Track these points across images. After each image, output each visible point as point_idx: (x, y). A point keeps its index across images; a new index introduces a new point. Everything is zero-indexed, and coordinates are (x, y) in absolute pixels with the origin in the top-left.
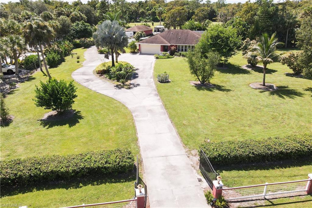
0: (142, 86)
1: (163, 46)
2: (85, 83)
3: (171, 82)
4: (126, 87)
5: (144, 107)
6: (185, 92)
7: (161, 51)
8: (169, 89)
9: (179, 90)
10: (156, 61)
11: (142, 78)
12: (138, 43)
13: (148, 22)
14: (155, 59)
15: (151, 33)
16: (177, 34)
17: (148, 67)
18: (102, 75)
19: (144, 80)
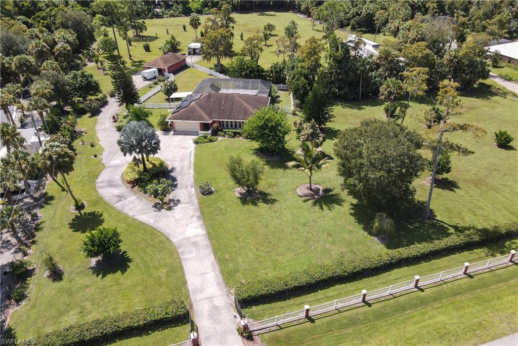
1: (203, 123)
2: (117, 202)
3: (215, 193)
4: (165, 207)
7: (201, 131)
10: (196, 149)
11: (181, 188)
12: (169, 119)
13: (176, 16)
14: (194, 145)
15: (183, 64)
16: (220, 102)
17: (186, 163)
18: (134, 186)
19: (184, 190)
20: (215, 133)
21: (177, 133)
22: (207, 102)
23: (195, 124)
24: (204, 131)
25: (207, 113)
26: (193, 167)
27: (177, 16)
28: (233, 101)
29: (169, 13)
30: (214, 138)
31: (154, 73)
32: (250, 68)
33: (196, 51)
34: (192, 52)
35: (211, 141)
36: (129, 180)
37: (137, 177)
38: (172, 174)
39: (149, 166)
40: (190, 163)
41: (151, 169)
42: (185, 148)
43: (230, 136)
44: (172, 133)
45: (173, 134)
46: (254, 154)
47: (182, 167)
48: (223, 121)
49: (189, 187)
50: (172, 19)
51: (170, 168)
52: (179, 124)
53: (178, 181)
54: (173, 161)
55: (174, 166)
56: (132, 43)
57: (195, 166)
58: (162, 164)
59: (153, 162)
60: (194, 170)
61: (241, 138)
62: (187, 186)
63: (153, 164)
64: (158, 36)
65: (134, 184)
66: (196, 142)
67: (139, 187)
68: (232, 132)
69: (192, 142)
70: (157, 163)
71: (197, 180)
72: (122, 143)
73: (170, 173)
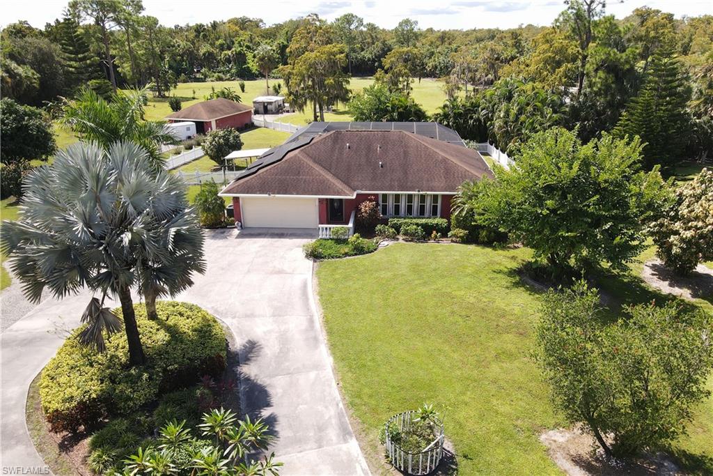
1: (328, 200)
3: (461, 461)
7: (321, 223)
10: (317, 274)
12: (228, 192)
13: (226, 80)
14: (310, 263)
15: (247, 121)
16: (369, 149)
17: (295, 323)
18: (76, 438)
20: (366, 228)
21: (250, 232)
23: (305, 207)
24: (332, 223)
26: (323, 337)
29: (215, 75)
31: (188, 129)
35: (359, 251)
36: (54, 406)
37: (95, 389)
38: (248, 370)
39: (154, 337)
40: (311, 321)
41: (162, 352)
42: (280, 272)
44: (236, 232)
45: (239, 236)
47: (284, 340)
48: (385, 196)
50: (221, 82)
51: (238, 344)
52: (257, 206)
53: (274, 400)
54: (247, 316)
55: (254, 338)
57: (330, 332)
58: (206, 331)
59: (171, 322)
60: (333, 347)
61: (445, 243)
62: (321, 429)
63: (173, 331)
64: (196, 96)
66: (314, 255)
69: (304, 255)
70: (186, 326)
73: (238, 364)
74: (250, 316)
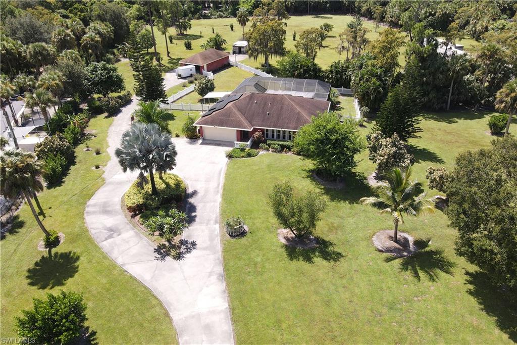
0: (201, 249)
1: (241, 131)
2: (106, 239)
3: (248, 234)
4: (173, 253)
5: (198, 317)
6: (267, 265)
7: (238, 141)
8: (243, 257)
9: (259, 259)
10: (228, 165)
11: (201, 223)
12: (197, 124)
13: (224, 17)
14: (227, 159)
15: (226, 63)
16: (265, 104)
17: (213, 185)
18: (136, 215)
19: (204, 227)
20: (256, 145)
21: (206, 142)
22: (249, 103)
23: (230, 132)
24: (241, 141)
25: (247, 118)
26: (221, 191)
27: (226, 17)
28: (283, 104)
29: (218, 14)
30: (254, 151)
31: (191, 70)
32: (304, 66)
33: (242, 49)
34: (238, 51)
35: (249, 155)
36: (130, 205)
37: (141, 201)
38: (192, 200)
39: (161, 186)
40: (219, 185)
41: (163, 191)
42: (214, 163)
43: (276, 151)
44: (200, 141)
45: (202, 144)
46: (308, 177)
47: (207, 191)
48: (267, 130)
49: (212, 222)
50: (221, 19)
51: (190, 191)
52: (210, 131)
53: (197, 211)
54: (195, 180)
55: (196, 190)
56: (173, 41)
57: (224, 190)
58: (178, 184)
59: (167, 181)
60: (223, 195)
61: (290, 154)
62: (209, 220)
63: (167, 184)
64: (202, 35)
65: (135, 213)
66: (230, 156)
67: (141, 217)
68: (279, 145)
69: (225, 156)
70: (172, 183)
71: (225, 212)
72: (123, 153)
73: (188, 198)
74: (197, 181)
